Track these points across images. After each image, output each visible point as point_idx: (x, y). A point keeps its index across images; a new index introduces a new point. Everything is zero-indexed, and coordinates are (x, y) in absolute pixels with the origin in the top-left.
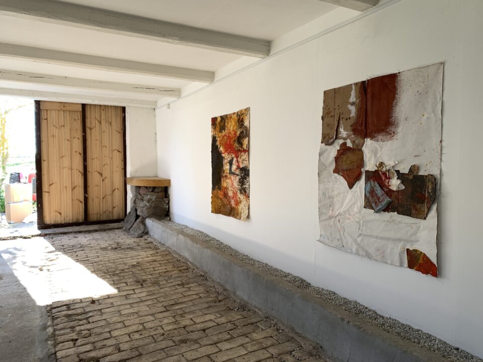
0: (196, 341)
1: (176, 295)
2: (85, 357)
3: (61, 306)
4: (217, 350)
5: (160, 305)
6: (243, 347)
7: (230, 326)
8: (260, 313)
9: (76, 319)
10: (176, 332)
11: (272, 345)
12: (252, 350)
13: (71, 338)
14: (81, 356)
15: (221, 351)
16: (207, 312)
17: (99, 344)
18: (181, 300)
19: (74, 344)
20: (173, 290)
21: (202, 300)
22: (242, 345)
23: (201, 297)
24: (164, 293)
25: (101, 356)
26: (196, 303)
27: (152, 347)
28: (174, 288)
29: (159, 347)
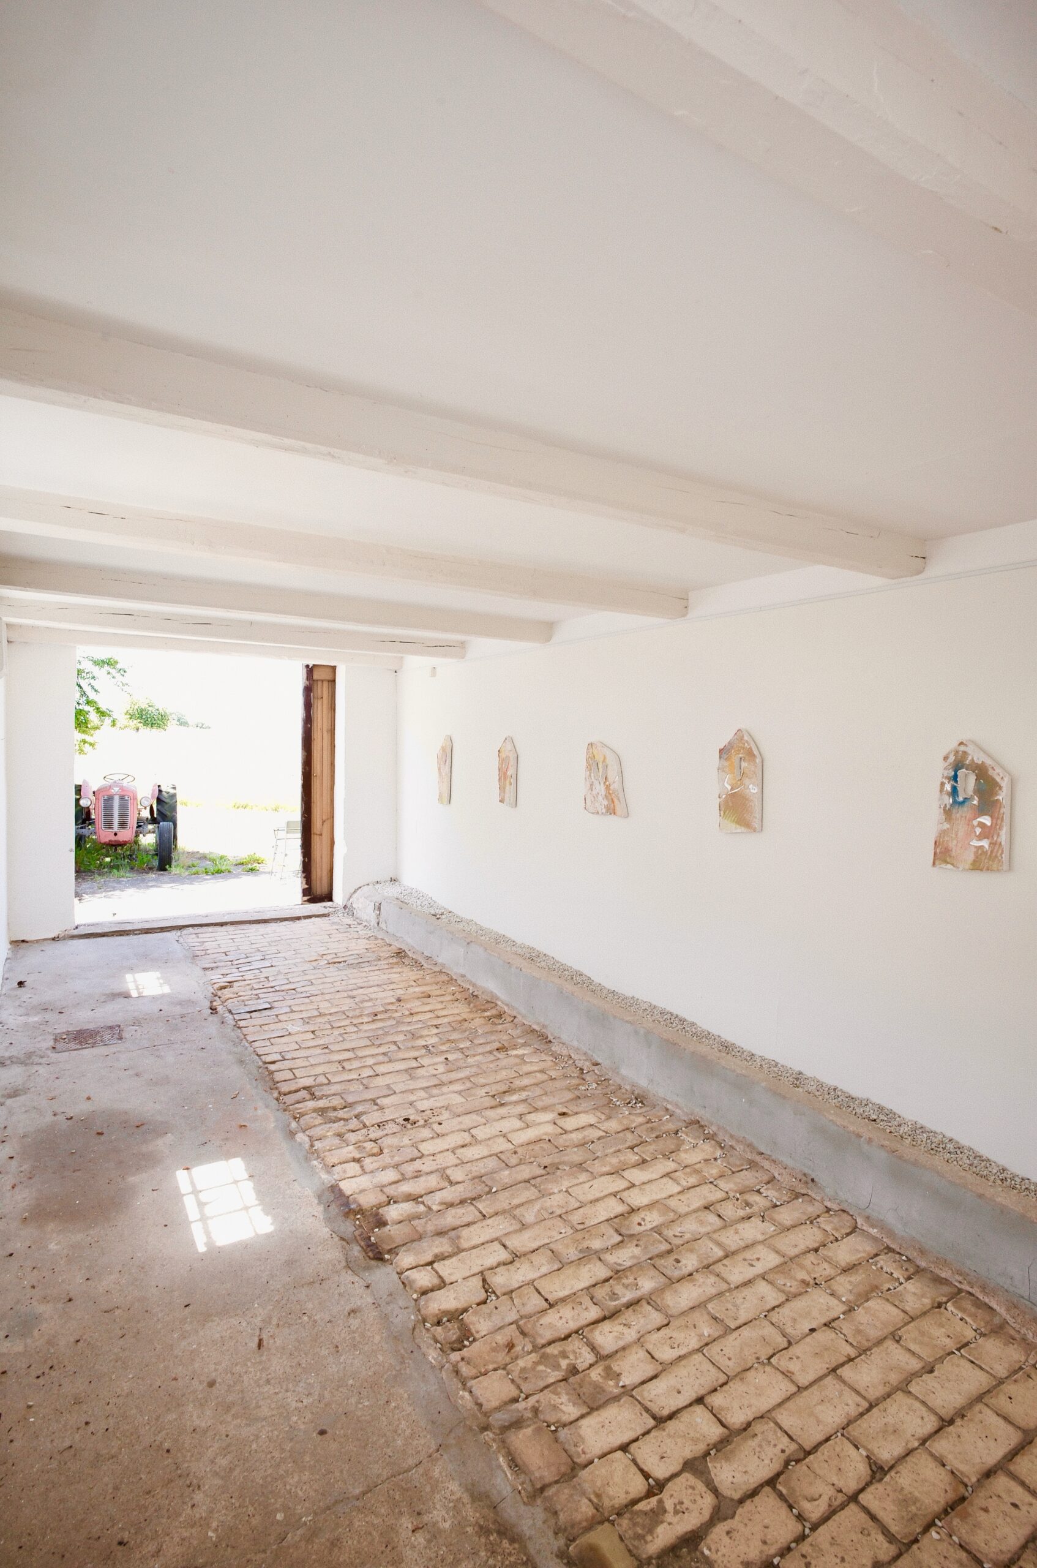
0: (580, 1166)
1: (504, 1073)
2: (396, 1194)
3: (297, 1091)
4: (625, 1184)
5: (482, 1092)
6: (670, 1178)
7: (631, 1139)
8: (678, 1111)
9: (336, 1117)
10: (537, 1147)
11: (721, 1176)
12: (689, 1185)
13: (351, 1156)
14: (388, 1190)
15: (633, 1185)
16: (576, 1109)
17: (409, 1169)
18: (518, 1083)
19: (362, 1167)
20: (492, 1062)
21: (558, 1084)
22: (667, 1175)
23: (552, 1079)
24: (478, 1066)
25: (423, 1192)
26: (548, 1090)
27: (505, 1176)
28: (492, 1058)
29: (520, 1177)
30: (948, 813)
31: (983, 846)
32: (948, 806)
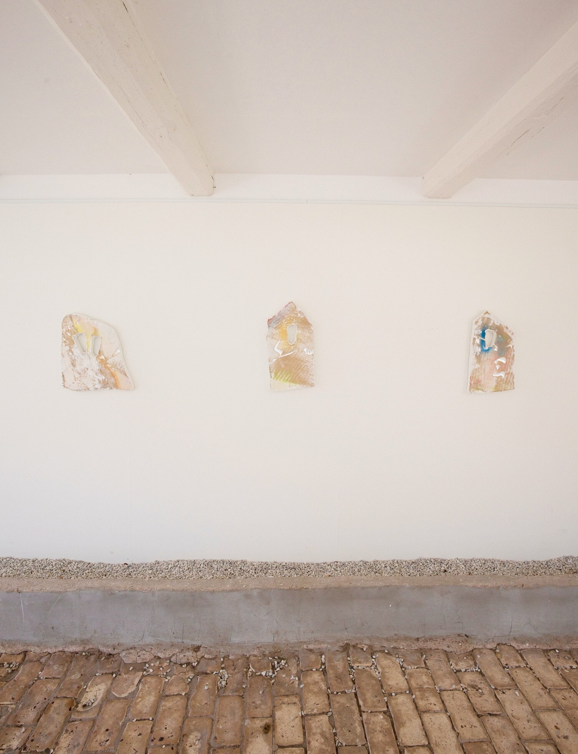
30: (478, 358)
31: (501, 376)
32: (478, 353)
